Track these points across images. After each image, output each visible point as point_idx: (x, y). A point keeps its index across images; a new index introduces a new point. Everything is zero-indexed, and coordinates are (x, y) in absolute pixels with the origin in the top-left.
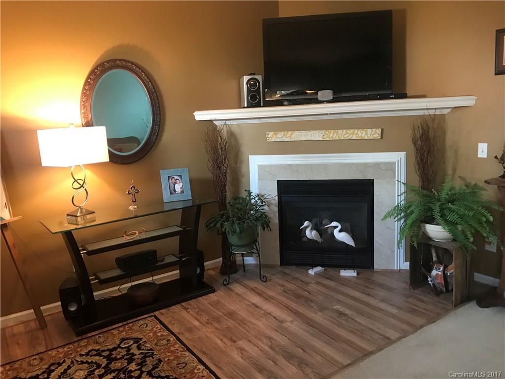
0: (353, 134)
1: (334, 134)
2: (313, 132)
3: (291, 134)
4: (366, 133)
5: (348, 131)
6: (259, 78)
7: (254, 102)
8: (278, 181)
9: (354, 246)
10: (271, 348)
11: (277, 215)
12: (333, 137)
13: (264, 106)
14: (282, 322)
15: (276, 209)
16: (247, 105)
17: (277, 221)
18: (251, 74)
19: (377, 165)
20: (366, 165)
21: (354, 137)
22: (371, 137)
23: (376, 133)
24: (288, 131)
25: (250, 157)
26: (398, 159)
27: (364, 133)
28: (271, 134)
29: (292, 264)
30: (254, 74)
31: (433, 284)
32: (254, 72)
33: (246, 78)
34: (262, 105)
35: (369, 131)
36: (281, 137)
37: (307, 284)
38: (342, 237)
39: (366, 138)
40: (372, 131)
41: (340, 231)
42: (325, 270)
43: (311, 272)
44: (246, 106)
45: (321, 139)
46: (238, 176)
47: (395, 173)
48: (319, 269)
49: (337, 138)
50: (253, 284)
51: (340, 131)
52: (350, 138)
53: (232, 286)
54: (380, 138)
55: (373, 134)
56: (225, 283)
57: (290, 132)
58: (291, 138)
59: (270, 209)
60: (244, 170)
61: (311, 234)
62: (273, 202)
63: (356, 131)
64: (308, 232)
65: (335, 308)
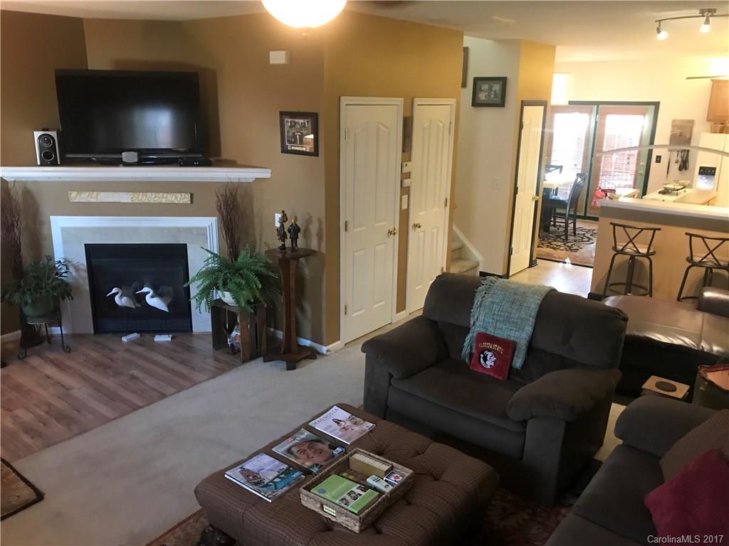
0: (163, 197)
1: (143, 197)
2: (121, 194)
3: (97, 195)
4: (176, 197)
5: (157, 194)
6: (54, 134)
7: (49, 159)
8: (85, 245)
9: (167, 311)
10: (47, 413)
11: (87, 281)
12: (141, 200)
13: (63, 164)
14: (69, 389)
15: (86, 275)
16: (41, 162)
17: (88, 288)
18: (44, 130)
19: (188, 230)
20: (178, 229)
21: (164, 201)
22: (181, 202)
23: (185, 198)
24: (94, 191)
25: (52, 218)
26: (210, 223)
27: (174, 197)
28: (74, 194)
29: (107, 332)
30: (48, 130)
31: (232, 345)
32: (47, 127)
33: (37, 134)
34: (59, 163)
35: (179, 195)
36: (85, 197)
37: (114, 351)
38: (154, 302)
39: (176, 202)
40: (181, 196)
41: (152, 297)
42: (141, 336)
43: (124, 339)
44: (39, 163)
45: (130, 201)
46: (39, 239)
47: (207, 238)
48: (135, 335)
49: (147, 201)
50: (52, 355)
51: (149, 194)
52: (159, 201)
53: (27, 360)
54: (189, 202)
55: (184, 198)
56: (21, 356)
57: (95, 193)
58: (97, 199)
59: (79, 275)
60: (45, 231)
61: (121, 301)
62: (82, 267)
63: (165, 195)
64: (117, 299)
65: (131, 372)
